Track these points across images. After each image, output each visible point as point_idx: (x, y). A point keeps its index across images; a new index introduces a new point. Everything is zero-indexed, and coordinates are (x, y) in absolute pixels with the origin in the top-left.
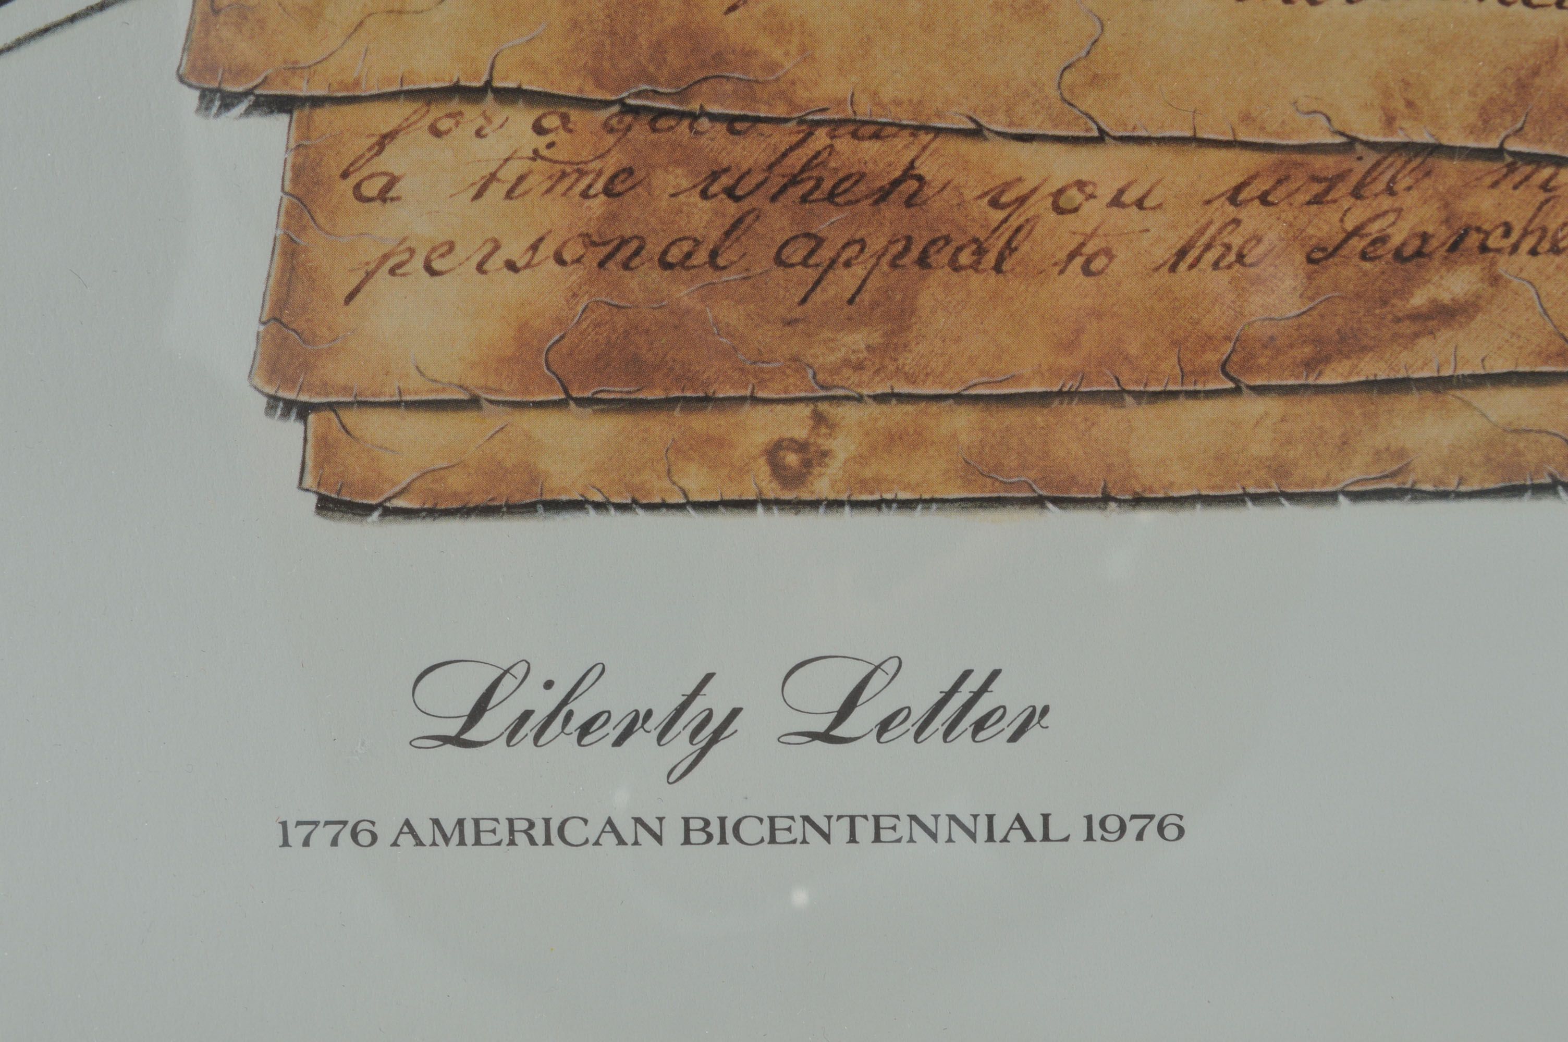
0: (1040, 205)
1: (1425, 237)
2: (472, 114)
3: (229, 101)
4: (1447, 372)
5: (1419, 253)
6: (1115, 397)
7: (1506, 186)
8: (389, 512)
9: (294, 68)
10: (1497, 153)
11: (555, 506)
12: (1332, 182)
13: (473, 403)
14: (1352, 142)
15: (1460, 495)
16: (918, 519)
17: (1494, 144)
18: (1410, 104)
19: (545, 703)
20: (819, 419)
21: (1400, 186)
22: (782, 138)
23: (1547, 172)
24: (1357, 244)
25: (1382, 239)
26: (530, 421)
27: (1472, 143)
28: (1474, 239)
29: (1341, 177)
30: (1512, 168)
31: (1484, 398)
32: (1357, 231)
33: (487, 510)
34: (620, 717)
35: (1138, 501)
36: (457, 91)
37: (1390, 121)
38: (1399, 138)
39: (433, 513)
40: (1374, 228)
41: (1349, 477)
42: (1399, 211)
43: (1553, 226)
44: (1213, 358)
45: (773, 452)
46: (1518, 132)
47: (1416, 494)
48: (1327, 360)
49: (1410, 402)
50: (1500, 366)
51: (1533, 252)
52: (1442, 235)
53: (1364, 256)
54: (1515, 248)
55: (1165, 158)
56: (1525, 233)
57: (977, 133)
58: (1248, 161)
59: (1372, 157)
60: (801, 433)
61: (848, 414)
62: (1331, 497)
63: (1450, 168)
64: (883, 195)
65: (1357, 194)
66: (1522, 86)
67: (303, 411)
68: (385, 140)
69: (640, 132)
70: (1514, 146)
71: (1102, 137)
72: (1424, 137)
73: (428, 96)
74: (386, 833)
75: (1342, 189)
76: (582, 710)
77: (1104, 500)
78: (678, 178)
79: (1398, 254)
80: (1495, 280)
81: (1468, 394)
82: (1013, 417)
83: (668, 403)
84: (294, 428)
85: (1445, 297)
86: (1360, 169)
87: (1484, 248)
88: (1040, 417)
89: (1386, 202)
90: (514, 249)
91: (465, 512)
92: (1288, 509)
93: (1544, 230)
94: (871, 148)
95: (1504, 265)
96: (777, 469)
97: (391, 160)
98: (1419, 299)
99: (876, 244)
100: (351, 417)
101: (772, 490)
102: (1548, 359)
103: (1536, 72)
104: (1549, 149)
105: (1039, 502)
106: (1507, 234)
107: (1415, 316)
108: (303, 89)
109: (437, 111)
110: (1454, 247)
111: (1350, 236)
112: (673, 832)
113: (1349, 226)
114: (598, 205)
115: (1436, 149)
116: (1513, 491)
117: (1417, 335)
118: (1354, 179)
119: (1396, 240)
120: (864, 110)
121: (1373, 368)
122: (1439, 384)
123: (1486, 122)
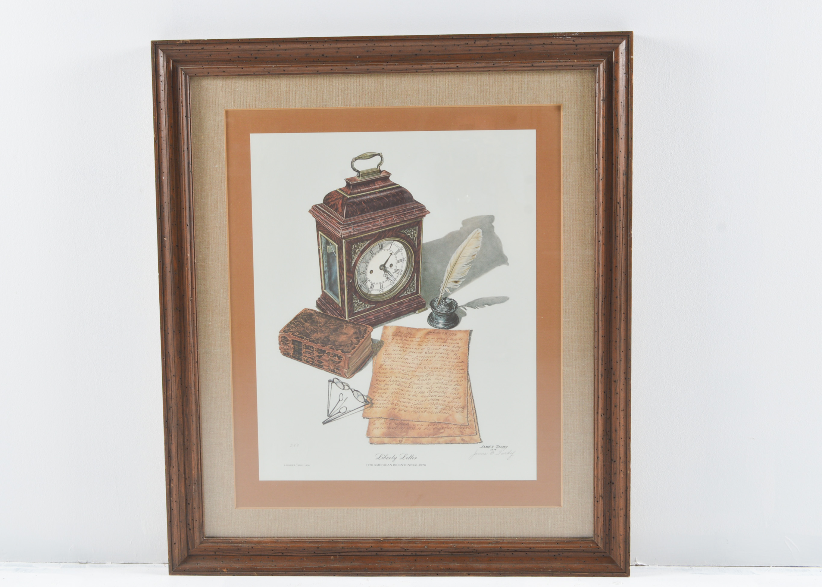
0: (416, 425)
2: (380, 419)
3: (365, 418)
6: (421, 437)
8: (374, 444)
9: (369, 416)
11: (385, 444)
12: (435, 424)
13: (380, 437)
14: (436, 422)
16: (408, 445)
19: (384, 457)
20: (402, 439)
22: (400, 421)
26: (383, 438)
31: (444, 438)
33: (381, 444)
34: (389, 457)
35: (423, 444)
36: (380, 418)
39: (377, 444)
41: (436, 443)
44: (427, 435)
45: (399, 441)
47: (440, 444)
49: (440, 438)
50: (445, 436)
52: (441, 428)
55: (424, 423)
57: (412, 421)
58: (429, 423)
60: (401, 439)
61: (404, 438)
63: (442, 424)
64: (406, 425)
66: (446, 419)
67: (369, 437)
68: (375, 421)
69: (391, 421)
71: (420, 421)
72: (440, 422)
73: (377, 418)
74: (374, 465)
76: (387, 457)
77: (420, 444)
78: (394, 423)
80: (445, 431)
82: (415, 439)
83: (392, 437)
84: (368, 439)
88: (416, 439)
90: (383, 428)
91: (379, 444)
92: (432, 445)
94: (406, 422)
95: (445, 430)
96: (400, 442)
97: (375, 422)
98: (440, 432)
99: (406, 427)
100: (373, 438)
101: (399, 443)
105: (416, 444)
108: (370, 417)
109: (378, 419)
112: (393, 465)
114: (388, 425)
115: (441, 423)
116: (446, 444)
120: (405, 419)
121: (437, 436)
122: (441, 437)
123: (444, 421)
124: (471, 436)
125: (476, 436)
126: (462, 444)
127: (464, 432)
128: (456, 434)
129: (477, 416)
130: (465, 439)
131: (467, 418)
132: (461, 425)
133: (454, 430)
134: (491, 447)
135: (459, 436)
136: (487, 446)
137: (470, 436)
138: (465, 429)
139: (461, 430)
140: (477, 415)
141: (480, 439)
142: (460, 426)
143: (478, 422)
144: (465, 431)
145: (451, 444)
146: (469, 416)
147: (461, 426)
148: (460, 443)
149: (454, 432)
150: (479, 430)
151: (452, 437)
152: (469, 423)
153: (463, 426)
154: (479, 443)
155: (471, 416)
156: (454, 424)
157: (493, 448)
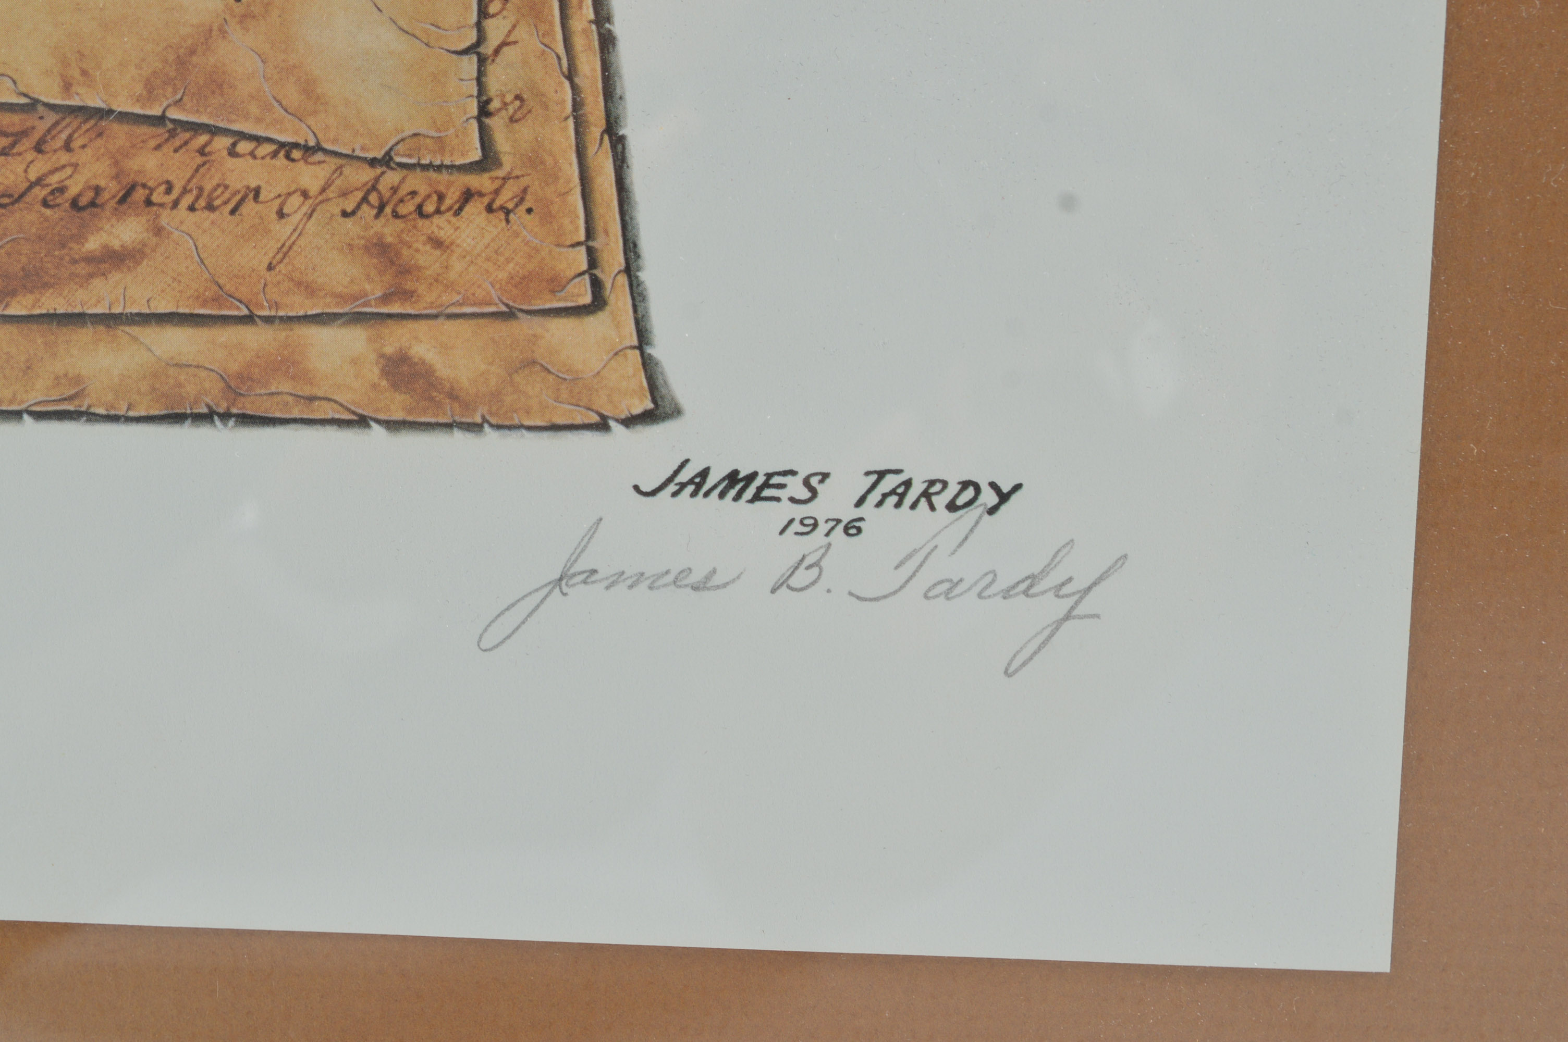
1: (98, 190)
4: (117, 310)
5: (92, 204)
7: (168, 149)
10: (160, 120)
12: (17, 138)
14: (33, 105)
15: (129, 420)
17: (156, 111)
18: (84, 73)
21: (76, 144)
23: (203, 139)
24: (39, 193)
25: (61, 190)
27: (138, 110)
28: (140, 194)
29: (24, 133)
30: (172, 134)
31: (150, 334)
32: (39, 182)
37: (67, 86)
38: (75, 102)
40: (54, 179)
41: (33, 397)
42: (75, 166)
43: (208, 187)
46: (178, 103)
47: (91, 417)
48: (13, 293)
49: (85, 334)
50: (163, 307)
51: (192, 208)
52: (112, 188)
53: (45, 203)
54: (175, 204)
56: (185, 191)
59: (52, 117)
62: (16, 415)
63: (120, 133)
65: (39, 148)
66: (182, 63)
70: (174, 114)
72: (96, 102)
75: (26, 144)
79: (74, 204)
80: (158, 231)
81: (135, 330)
85: (116, 244)
86: (42, 127)
87: (149, 203)
89: (64, 158)
93: (201, 189)
95: (166, 218)
98: (93, 244)
102: (204, 304)
103: (193, 52)
104: (204, 119)
106: (169, 191)
107: (89, 259)
110: (123, 200)
111: (32, 186)
113: (33, 176)
115: (107, 114)
116: (176, 418)
117: (91, 276)
118: (36, 136)
119: (73, 191)
121: (53, 303)
122: (111, 320)
123: (150, 92)
124: (526, 326)
125: (596, 324)
126: (393, 426)
127: (426, 258)
128: (310, 290)
129: (607, 42)
130: (443, 370)
131: (469, 65)
132: (386, 161)
133: (283, 230)
134: (796, 487)
135: (357, 318)
136: (733, 478)
137: (509, 315)
138: (442, 226)
139: (388, 229)
140: (618, 27)
141: (648, 365)
142: (366, 175)
143: (629, 129)
144: (437, 243)
145: (247, 420)
146: (496, 30)
147: (392, 178)
148: (362, 422)
149: (285, 251)
150: (631, 248)
151: (249, 319)
152: (502, 142)
153: (417, 182)
154: (630, 422)
155: (521, 33)
156: (286, 149)
157: (819, 509)
